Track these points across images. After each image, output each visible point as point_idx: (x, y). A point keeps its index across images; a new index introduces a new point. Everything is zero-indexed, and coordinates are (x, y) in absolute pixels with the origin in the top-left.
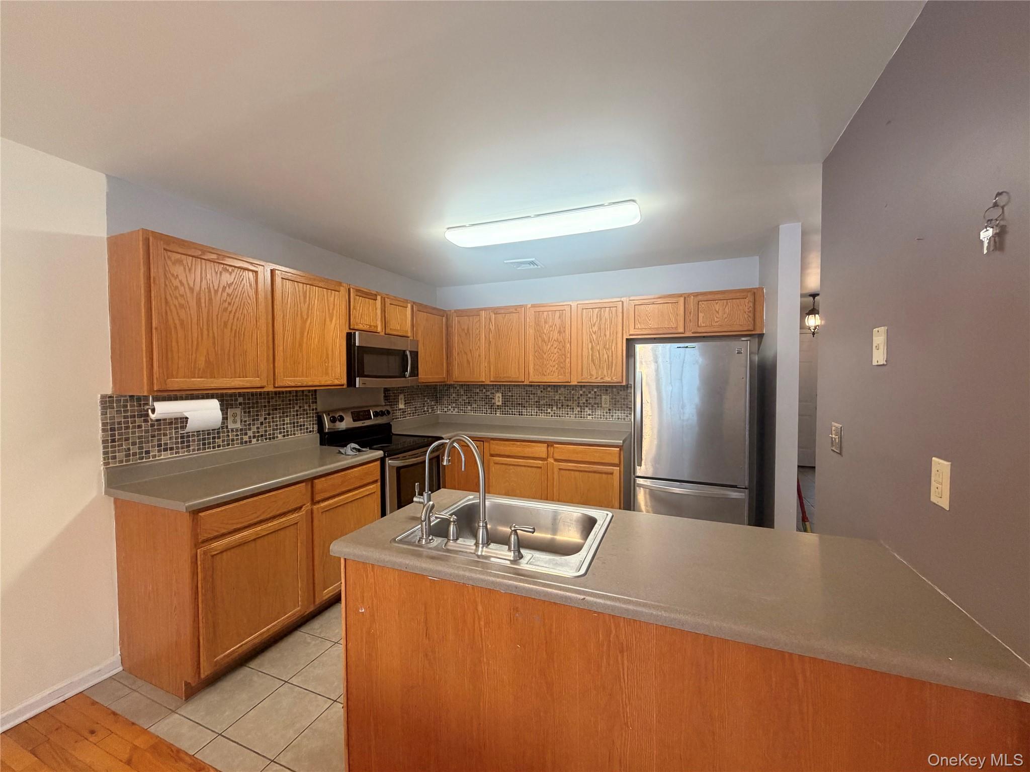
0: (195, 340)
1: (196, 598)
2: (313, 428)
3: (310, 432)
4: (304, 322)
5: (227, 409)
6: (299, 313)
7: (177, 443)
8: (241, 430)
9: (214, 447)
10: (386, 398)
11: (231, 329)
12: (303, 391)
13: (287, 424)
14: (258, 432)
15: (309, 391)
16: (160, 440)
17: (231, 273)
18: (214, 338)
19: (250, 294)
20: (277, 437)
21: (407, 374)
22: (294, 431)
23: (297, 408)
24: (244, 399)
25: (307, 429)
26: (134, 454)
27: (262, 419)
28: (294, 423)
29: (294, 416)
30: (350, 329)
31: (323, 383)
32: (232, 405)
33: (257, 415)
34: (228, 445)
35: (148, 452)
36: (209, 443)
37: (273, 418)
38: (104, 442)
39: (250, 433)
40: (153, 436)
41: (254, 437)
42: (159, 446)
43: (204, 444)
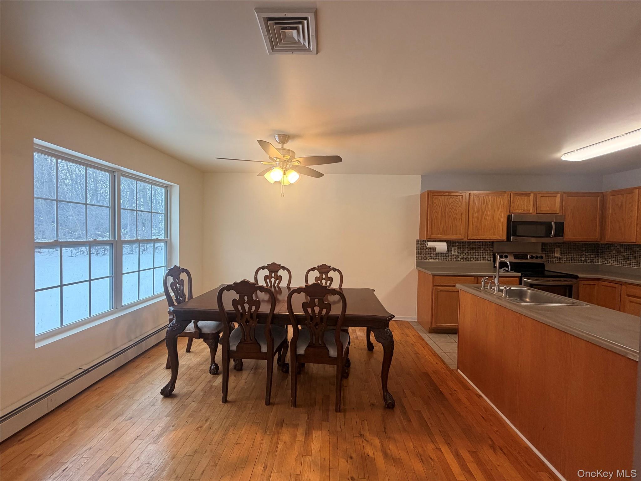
0: (440, 223)
1: (432, 302)
2: (491, 259)
3: (489, 261)
4: (483, 212)
5: (452, 247)
6: (481, 209)
7: (435, 257)
8: (457, 255)
9: (447, 260)
10: (543, 249)
11: (452, 218)
12: (486, 242)
13: (477, 256)
14: (464, 257)
15: (489, 242)
16: (430, 255)
17: (453, 198)
18: (446, 221)
19: (460, 205)
20: (472, 260)
21: (552, 235)
22: (481, 259)
23: (482, 249)
24: (459, 244)
25: (487, 259)
26: (423, 258)
27: (466, 252)
28: (480, 256)
29: (481, 252)
30: (510, 213)
31: (491, 239)
32: (454, 245)
33: (464, 250)
34: (452, 260)
35: (427, 258)
36: (445, 258)
37: (470, 252)
38: (416, 253)
39: (460, 257)
40: (429, 253)
41: (462, 259)
42: (430, 257)
43: (443, 258)
